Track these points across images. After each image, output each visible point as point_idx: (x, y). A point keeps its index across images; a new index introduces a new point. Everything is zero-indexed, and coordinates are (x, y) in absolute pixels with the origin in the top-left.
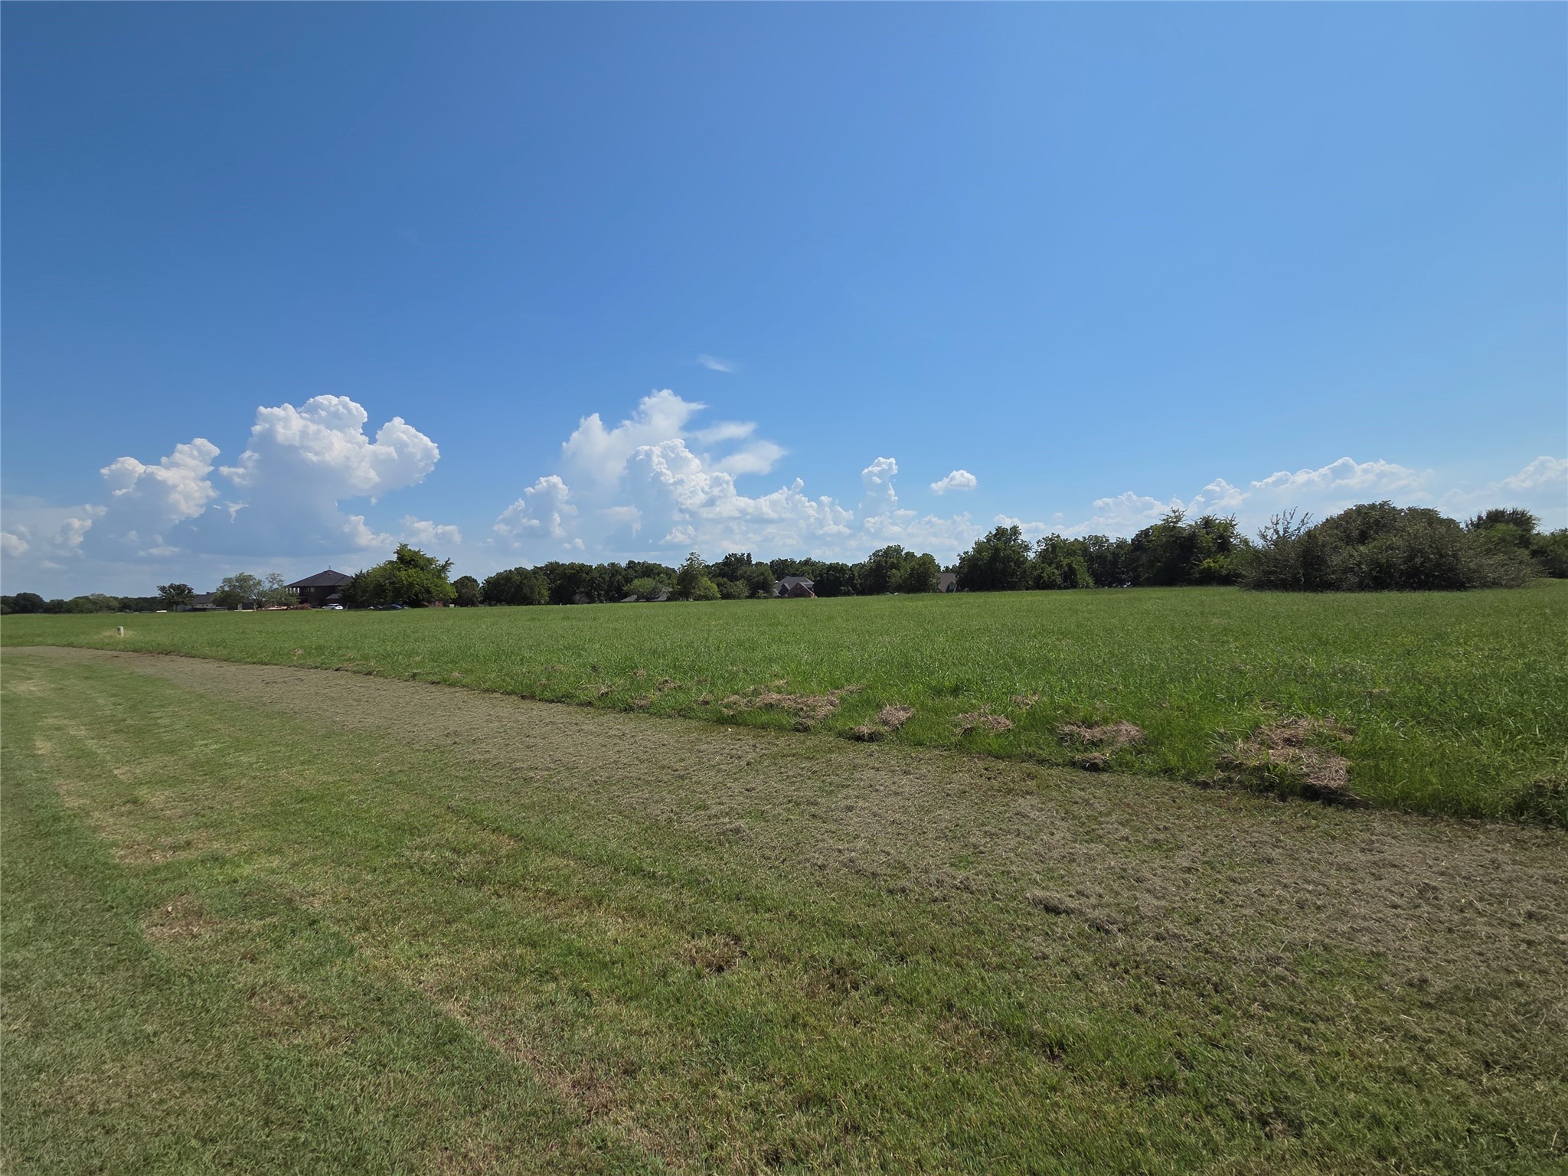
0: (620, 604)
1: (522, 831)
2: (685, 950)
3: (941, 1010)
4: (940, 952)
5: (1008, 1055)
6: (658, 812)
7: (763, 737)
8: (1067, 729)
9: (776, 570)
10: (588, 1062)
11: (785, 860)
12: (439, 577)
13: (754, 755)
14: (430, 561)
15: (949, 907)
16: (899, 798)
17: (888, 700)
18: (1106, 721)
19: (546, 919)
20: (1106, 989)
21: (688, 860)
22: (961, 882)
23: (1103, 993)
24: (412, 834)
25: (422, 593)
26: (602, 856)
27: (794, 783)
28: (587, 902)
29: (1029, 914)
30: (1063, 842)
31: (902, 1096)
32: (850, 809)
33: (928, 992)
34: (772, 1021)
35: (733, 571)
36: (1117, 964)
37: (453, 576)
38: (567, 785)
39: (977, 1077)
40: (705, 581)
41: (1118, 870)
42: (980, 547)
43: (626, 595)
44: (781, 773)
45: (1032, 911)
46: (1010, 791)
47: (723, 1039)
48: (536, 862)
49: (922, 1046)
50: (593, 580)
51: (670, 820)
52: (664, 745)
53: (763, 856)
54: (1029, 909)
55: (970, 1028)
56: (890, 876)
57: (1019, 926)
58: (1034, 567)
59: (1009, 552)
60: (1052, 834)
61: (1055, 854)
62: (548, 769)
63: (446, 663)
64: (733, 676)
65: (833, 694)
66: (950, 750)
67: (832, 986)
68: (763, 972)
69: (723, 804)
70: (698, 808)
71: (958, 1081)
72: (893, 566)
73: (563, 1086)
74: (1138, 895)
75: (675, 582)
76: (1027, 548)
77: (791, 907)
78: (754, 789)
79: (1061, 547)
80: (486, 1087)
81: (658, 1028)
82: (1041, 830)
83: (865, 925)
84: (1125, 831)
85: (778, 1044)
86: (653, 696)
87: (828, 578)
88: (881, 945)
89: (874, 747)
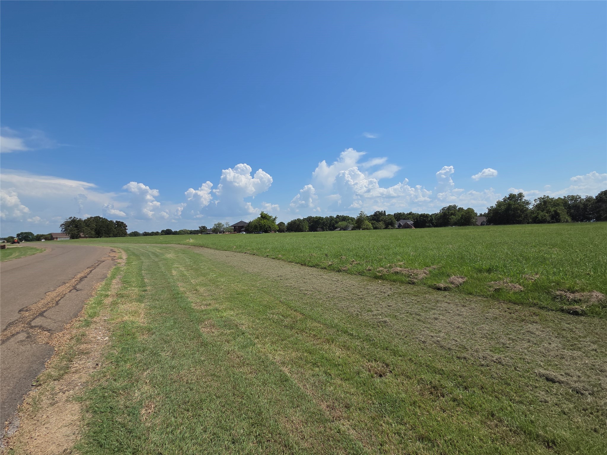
0: (334, 232)
1: (304, 312)
2: (366, 365)
3: (488, 416)
4: (486, 389)
5: (525, 442)
6: (353, 311)
7: (394, 285)
8: (558, 293)
9: (396, 217)
10: (332, 400)
11: (407, 336)
12: (273, 222)
13: (391, 292)
14: (270, 217)
15: (490, 370)
16: (461, 317)
17: (453, 273)
18: (583, 290)
19: (314, 344)
20: (580, 420)
21: (365, 331)
22: (497, 359)
23: (578, 422)
24: (269, 309)
25: (268, 228)
26: (332, 325)
27: (409, 305)
28: (328, 341)
29: (537, 380)
30: (557, 348)
31: (469, 448)
32: (436, 319)
33: (481, 406)
34: (404, 401)
35: (378, 218)
36: (587, 410)
37: (277, 222)
38: (318, 297)
39: (508, 448)
40: (367, 222)
41: (590, 365)
42: (499, 204)
43: (336, 228)
44: (403, 300)
45: (538, 379)
46: (523, 320)
47: (384, 404)
48: (309, 324)
49: (479, 429)
50: (324, 222)
51: (358, 315)
52: (353, 285)
53: (397, 334)
54: (536, 378)
55: (504, 426)
56: (458, 351)
57: (531, 385)
58: (532, 212)
59: (517, 206)
60: (550, 344)
61: (552, 353)
62: (312, 291)
63: (277, 252)
64: (381, 260)
65: (425, 269)
66: (487, 298)
67: (431, 393)
68: (399, 381)
69: (378, 311)
70: (368, 311)
71: (498, 449)
72: (452, 214)
73: (323, 406)
74: (601, 378)
75: (355, 223)
76: (528, 203)
77: (410, 357)
78: (391, 306)
79: (549, 202)
80: (297, 399)
81: (357, 393)
82: (543, 341)
83: (446, 370)
84: (595, 347)
85: (408, 411)
86: (349, 266)
87: (420, 220)
88: (454, 380)
89: (446, 293)
